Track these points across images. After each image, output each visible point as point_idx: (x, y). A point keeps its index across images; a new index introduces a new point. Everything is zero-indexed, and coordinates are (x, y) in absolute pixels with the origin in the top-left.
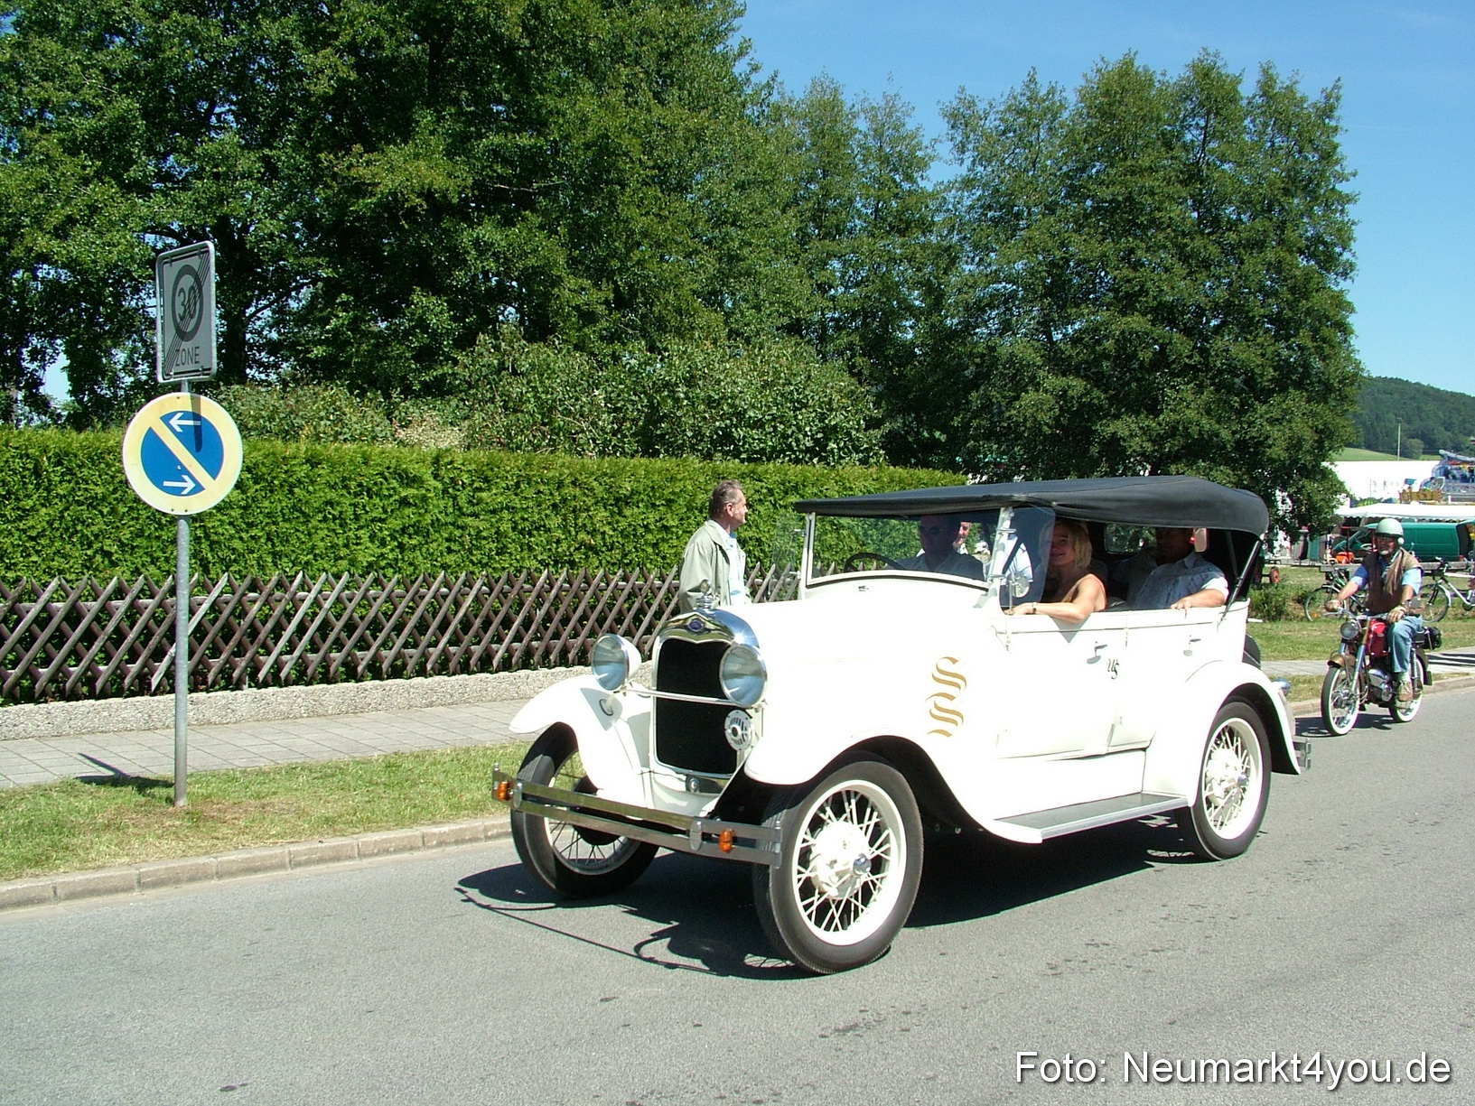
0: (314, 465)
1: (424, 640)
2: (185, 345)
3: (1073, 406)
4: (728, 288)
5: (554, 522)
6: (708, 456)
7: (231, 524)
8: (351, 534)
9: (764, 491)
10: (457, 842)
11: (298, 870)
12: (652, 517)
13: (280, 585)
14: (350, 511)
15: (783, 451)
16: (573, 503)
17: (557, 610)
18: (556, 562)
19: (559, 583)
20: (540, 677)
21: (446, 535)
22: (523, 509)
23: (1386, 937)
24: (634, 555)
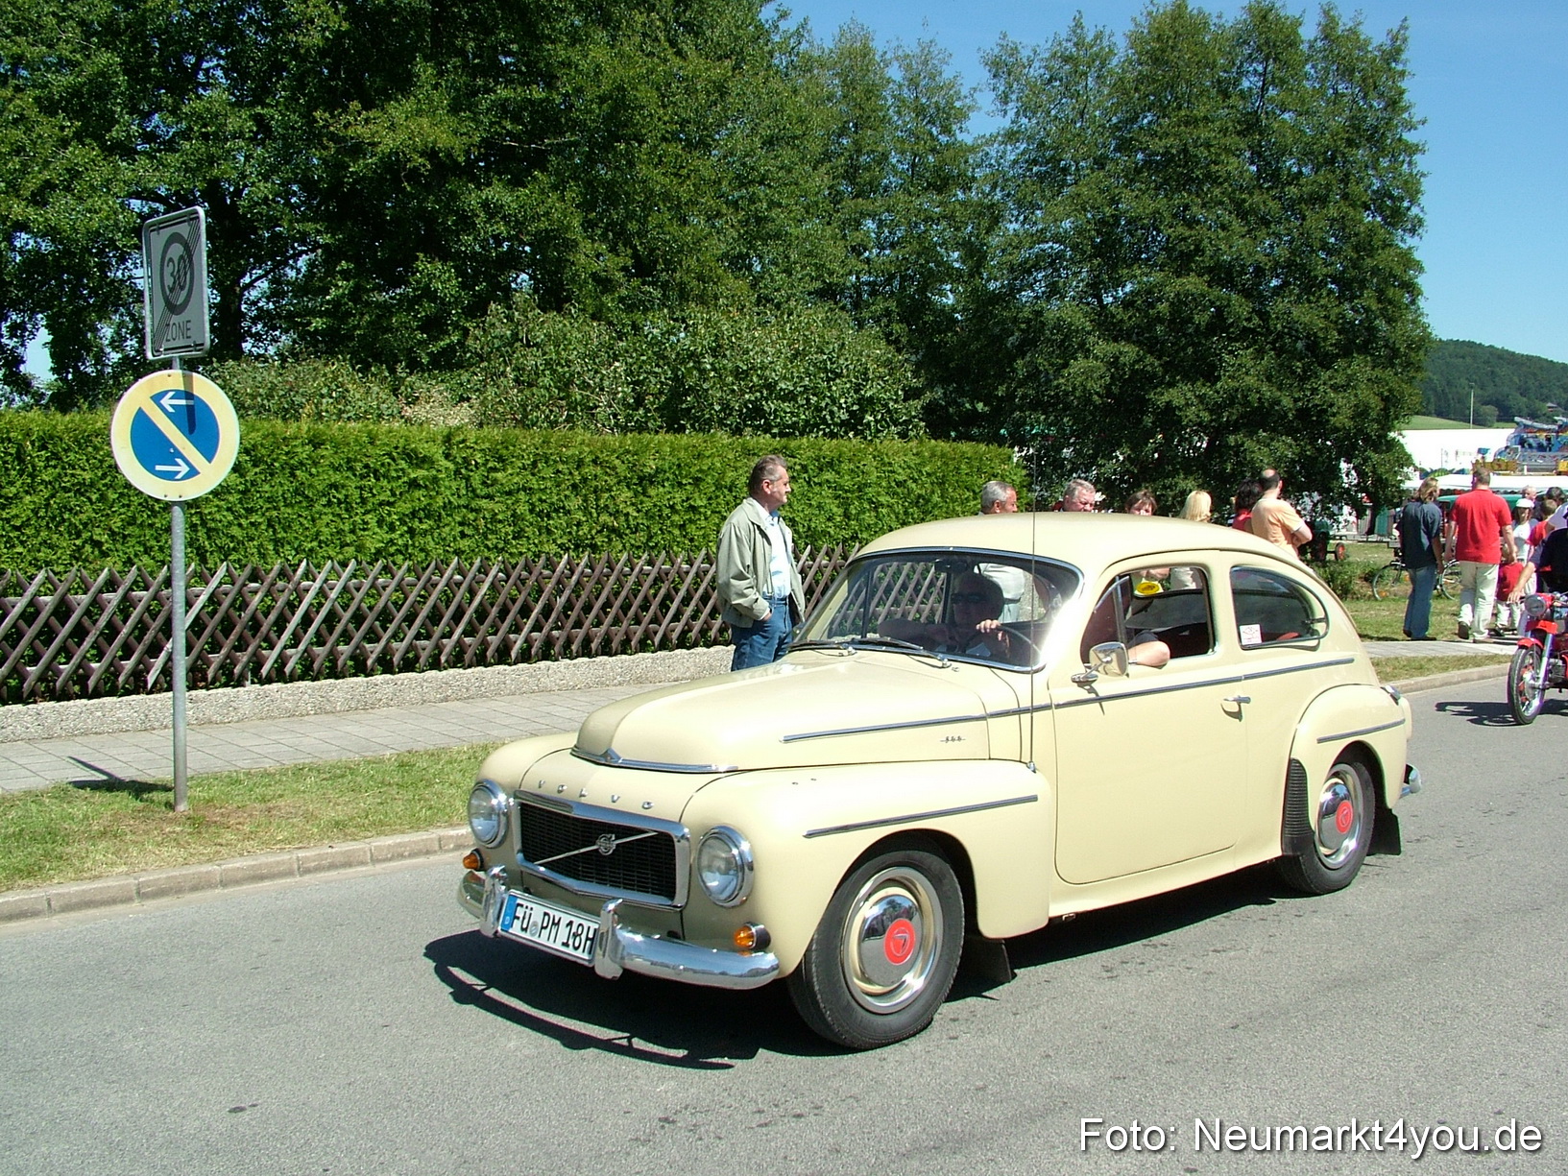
0: (316, 446)
1: (438, 631)
2: (175, 319)
3: (1125, 373)
4: (755, 252)
5: (574, 503)
6: (737, 431)
7: (229, 509)
8: (357, 518)
9: (798, 467)
11: (307, 877)
12: (679, 496)
13: (282, 574)
14: (356, 494)
15: (817, 425)
16: (594, 483)
17: (578, 597)
18: (577, 546)
19: (580, 568)
20: (562, 669)
21: (458, 519)
22: (541, 490)
23: (1460, 934)
24: (660, 537)
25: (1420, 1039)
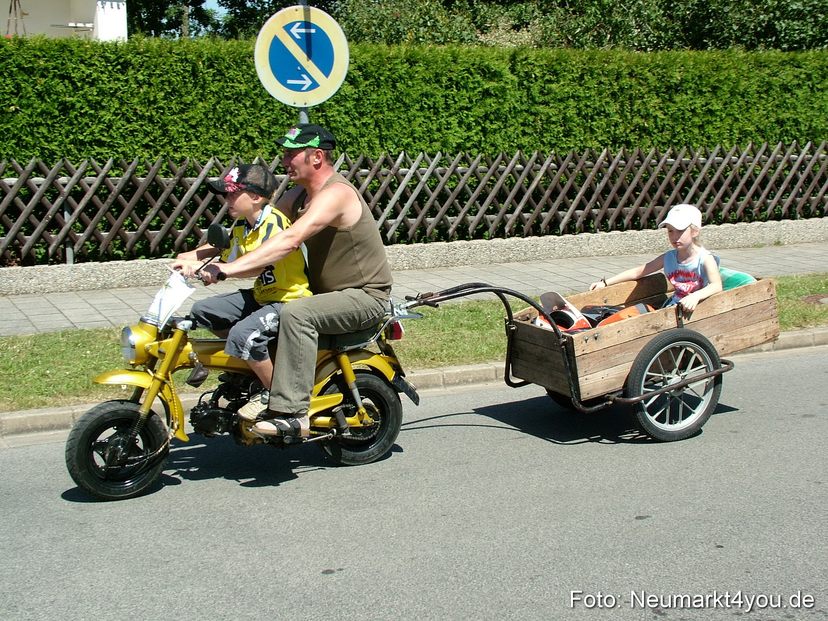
0: (412, 63)
1: (503, 207)
5: (613, 108)
6: (752, 47)
7: (346, 113)
8: (443, 120)
9: (803, 76)
12: (699, 102)
13: (386, 163)
14: (442, 100)
16: (630, 92)
17: (613, 183)
18: (614, 143)
19: (616, 160)
20: (599, 239)
21: (521, 121)
22: (587, 97)
24: (682, 135)
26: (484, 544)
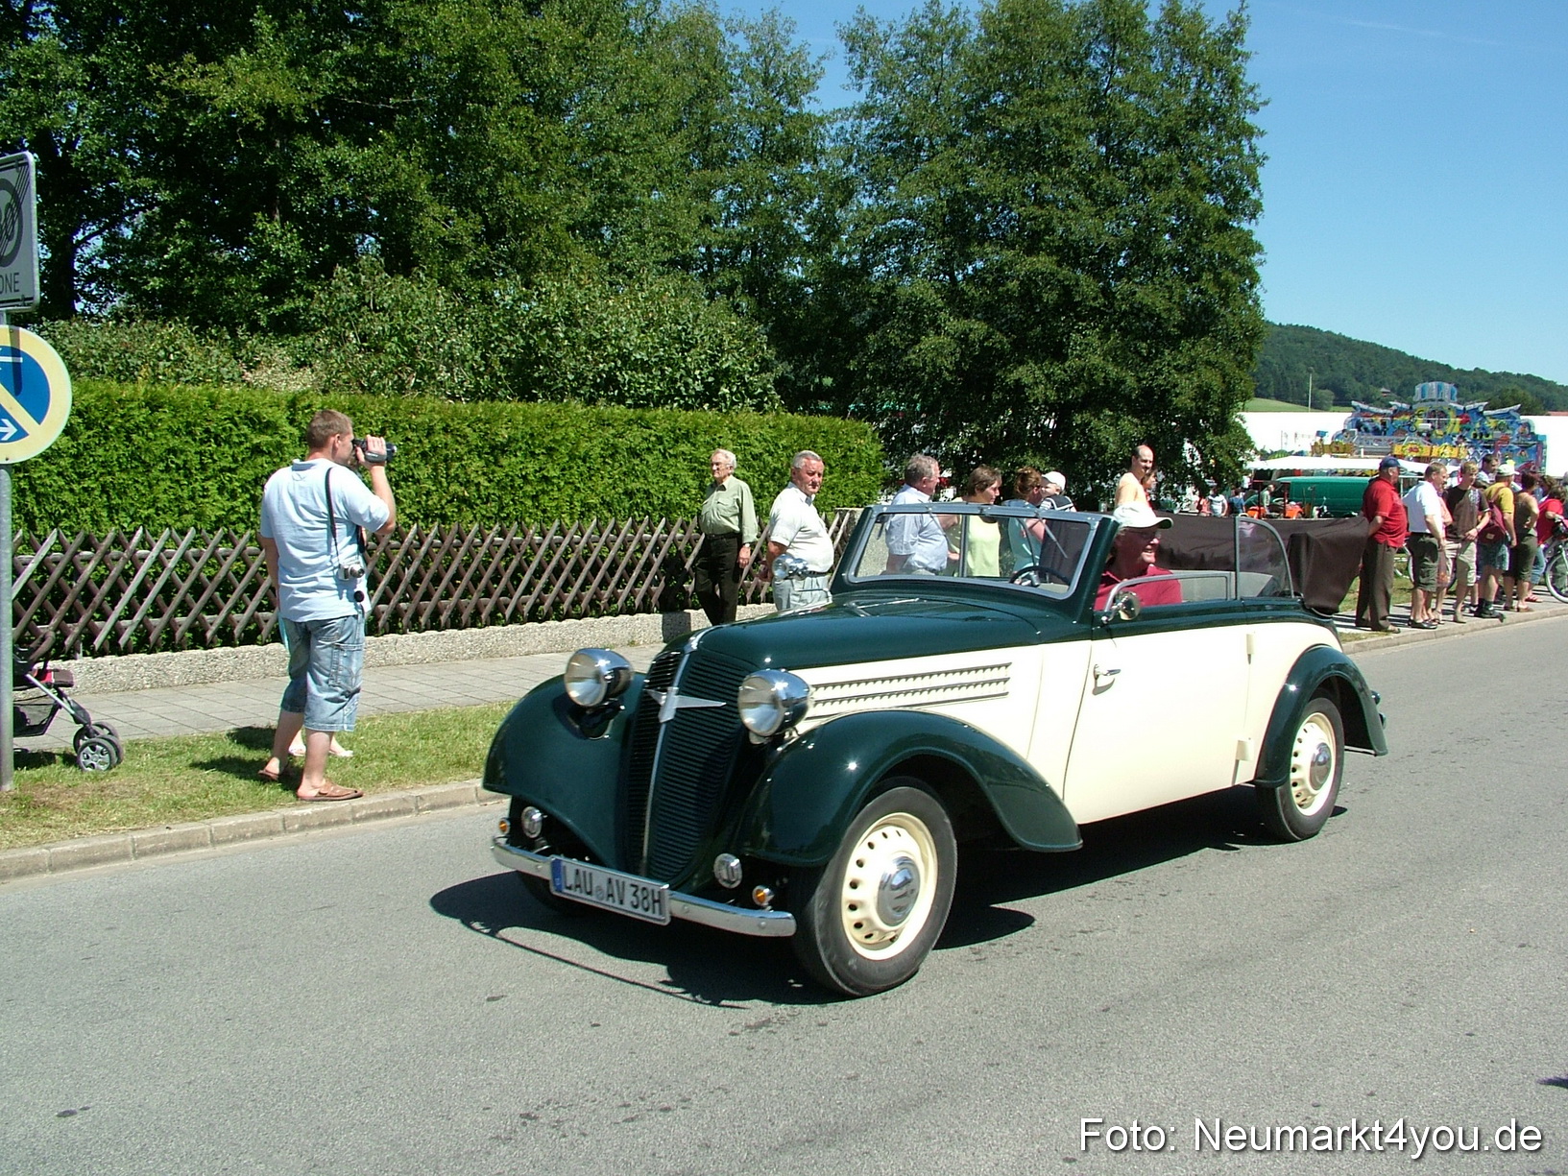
0: (154, 409)
2: (3, 270)
3: (975, 350)
4: (609, 218)
5: (424, 472)
6: (591, 401)
7: (60, 474)
8: (197, 485)
9: (653, 439)
10: (321, 825)
11: (143, 860)
12: (531, 466)
13: (117, 542)
14: (196, 459)
15: (671, 397)
16: (445, 452)
17: (427, 568)
18: (426, 517)
19: (429, 539)
20: (410, 642)
23: (1322, 913)
24: (512, 508)
25: (1290, 1021)
26: (288, 1054)
